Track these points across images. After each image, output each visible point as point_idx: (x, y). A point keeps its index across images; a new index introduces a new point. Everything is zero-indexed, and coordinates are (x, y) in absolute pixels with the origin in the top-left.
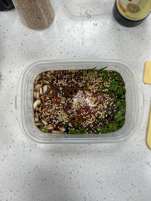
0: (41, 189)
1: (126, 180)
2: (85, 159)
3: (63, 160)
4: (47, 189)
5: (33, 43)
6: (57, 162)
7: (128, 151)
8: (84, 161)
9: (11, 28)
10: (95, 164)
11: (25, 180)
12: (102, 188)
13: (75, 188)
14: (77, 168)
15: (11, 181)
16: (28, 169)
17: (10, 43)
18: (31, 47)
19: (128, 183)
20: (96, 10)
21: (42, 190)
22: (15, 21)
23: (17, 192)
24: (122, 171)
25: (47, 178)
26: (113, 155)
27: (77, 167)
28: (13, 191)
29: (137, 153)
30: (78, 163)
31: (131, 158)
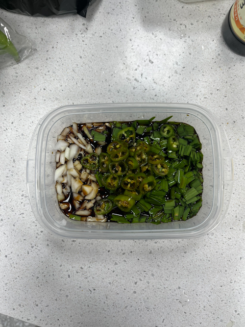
0: (85, 305)
2: (161, 262)
3: (125, 261)
4: (96, 307)
5: (90, 69)
6: (116, 263)
8: (158, 266)
9: (59, 44)
10: (177, 273)
11: (60, 288)
12: (185, 313)
13: (141, 309)
14: (147, 276)
15: (38, 288)
16: (67, 271)
17: (55, 68)
18: (88, 76)
20: (194, 24)
21: (86, 307)
22: (66, 35)
23: (47, 308)
24: (221, 288)
25: (96, 289)
26: (207, 260)
27: (147, 274)
28: (39, 305)
30: (149, 268)
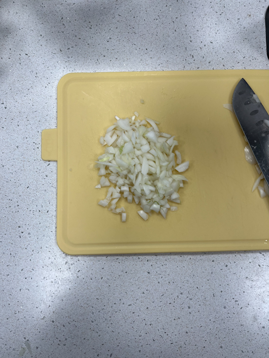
1: (14, 333)
7: (13, 289)
19: (18, 337)
29: (26, 289)
31: (19, 298)
